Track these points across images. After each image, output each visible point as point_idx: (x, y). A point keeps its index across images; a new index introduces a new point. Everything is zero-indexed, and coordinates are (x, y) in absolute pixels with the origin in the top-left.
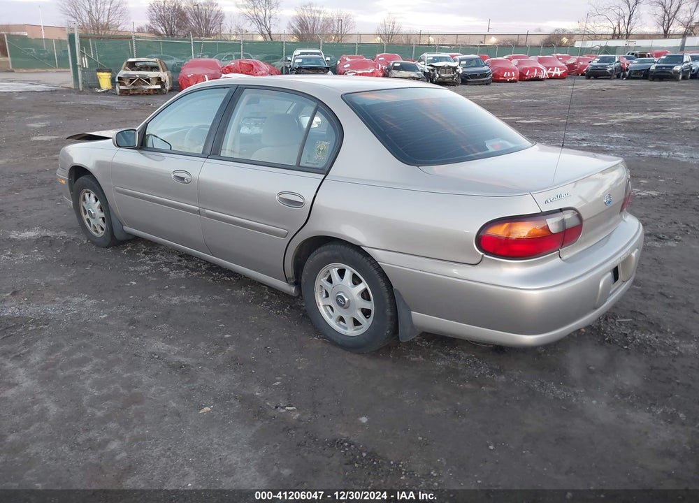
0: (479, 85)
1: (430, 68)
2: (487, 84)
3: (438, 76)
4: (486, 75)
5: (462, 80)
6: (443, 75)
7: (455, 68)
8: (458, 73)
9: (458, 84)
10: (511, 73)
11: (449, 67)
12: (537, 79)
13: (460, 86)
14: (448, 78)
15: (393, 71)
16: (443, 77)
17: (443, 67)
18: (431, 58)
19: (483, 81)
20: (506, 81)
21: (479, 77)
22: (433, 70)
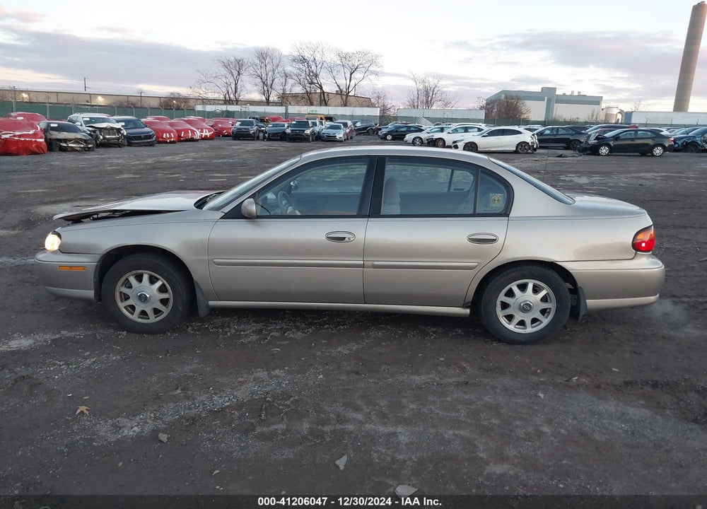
0: (146, 146)
1: (91, 129)
2: (151, 145)
3: (101, 137)
4: (150, 137)
5: (128, 142)
6: (107, 137)
7: (119, 130)
8: (123, 134)
9: (124, 146)
10: (170, 135)
11: (112, 129)
12: (192, 140)
13: (126, 148)
14: (114, 139)
15: (51, 132)
16: (107, 139)
17: (105, 129)
18: (88, 119)
19: (149, 142)
20: (166, 142)
21: (142, 139)
22: (94, 132)
